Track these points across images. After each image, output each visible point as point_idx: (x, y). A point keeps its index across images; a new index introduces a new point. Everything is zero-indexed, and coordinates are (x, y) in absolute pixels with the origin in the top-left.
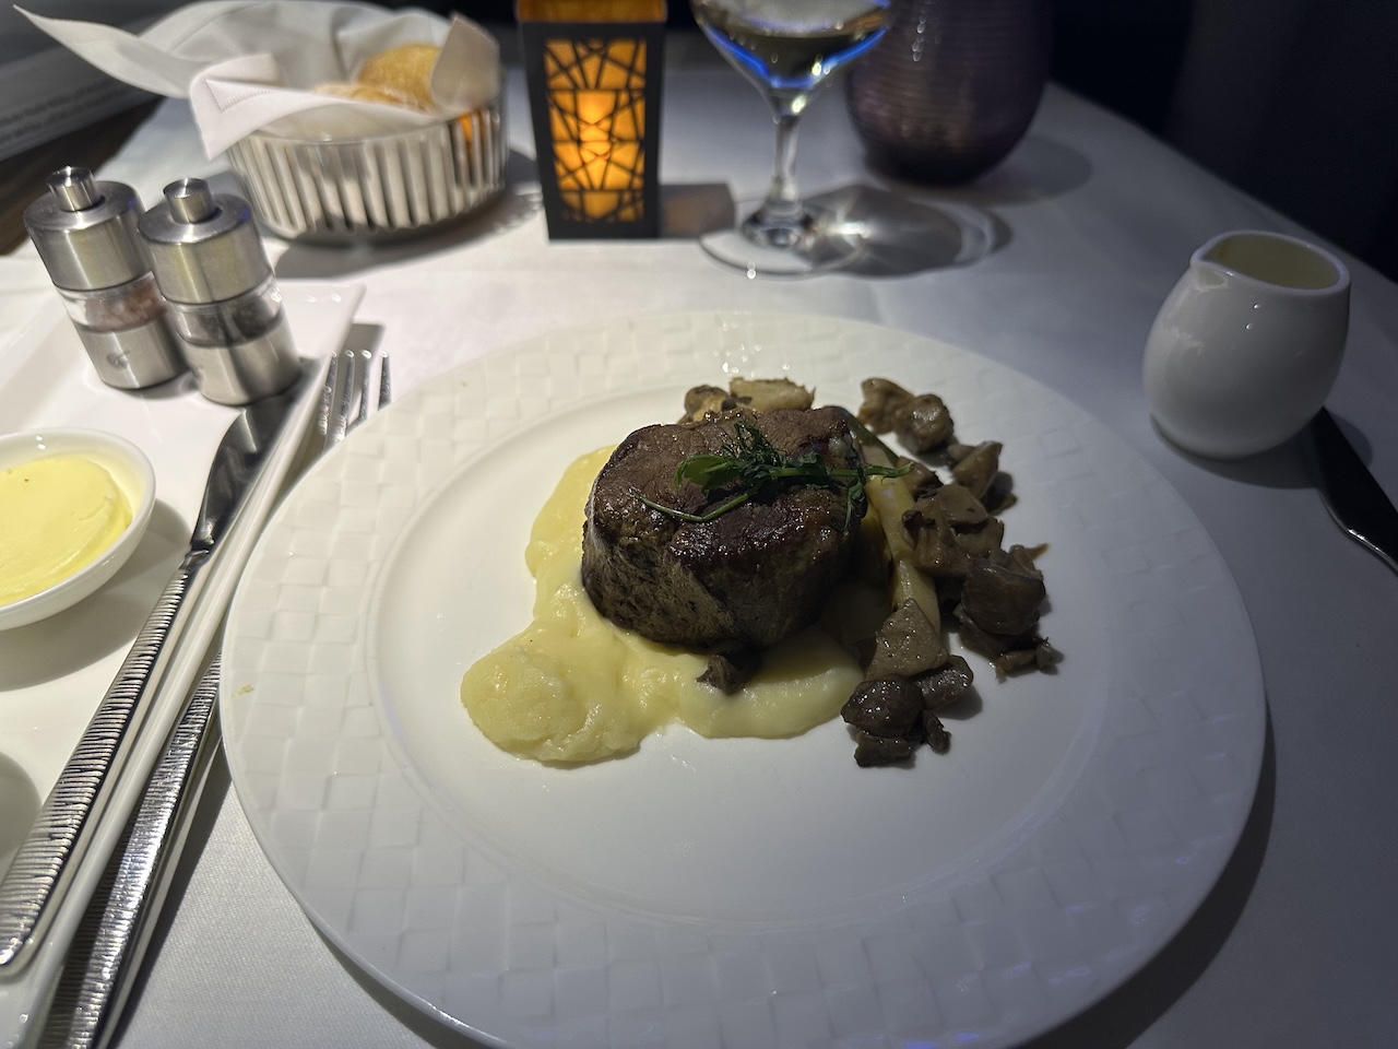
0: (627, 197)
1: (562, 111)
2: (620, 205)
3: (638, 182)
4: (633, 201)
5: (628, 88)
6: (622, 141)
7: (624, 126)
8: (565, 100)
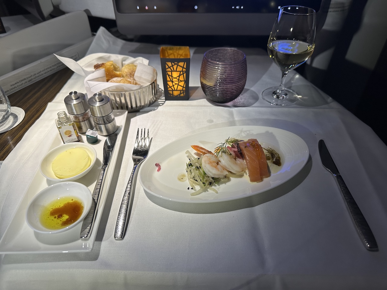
0: (182, 92)
1: (169, 75)
2: (181, 93)
3: (184, 89)
4: (183, 93)
5: (182, 71)
6: (181, 81)
7: (182, 78)
8: (170, 73)
